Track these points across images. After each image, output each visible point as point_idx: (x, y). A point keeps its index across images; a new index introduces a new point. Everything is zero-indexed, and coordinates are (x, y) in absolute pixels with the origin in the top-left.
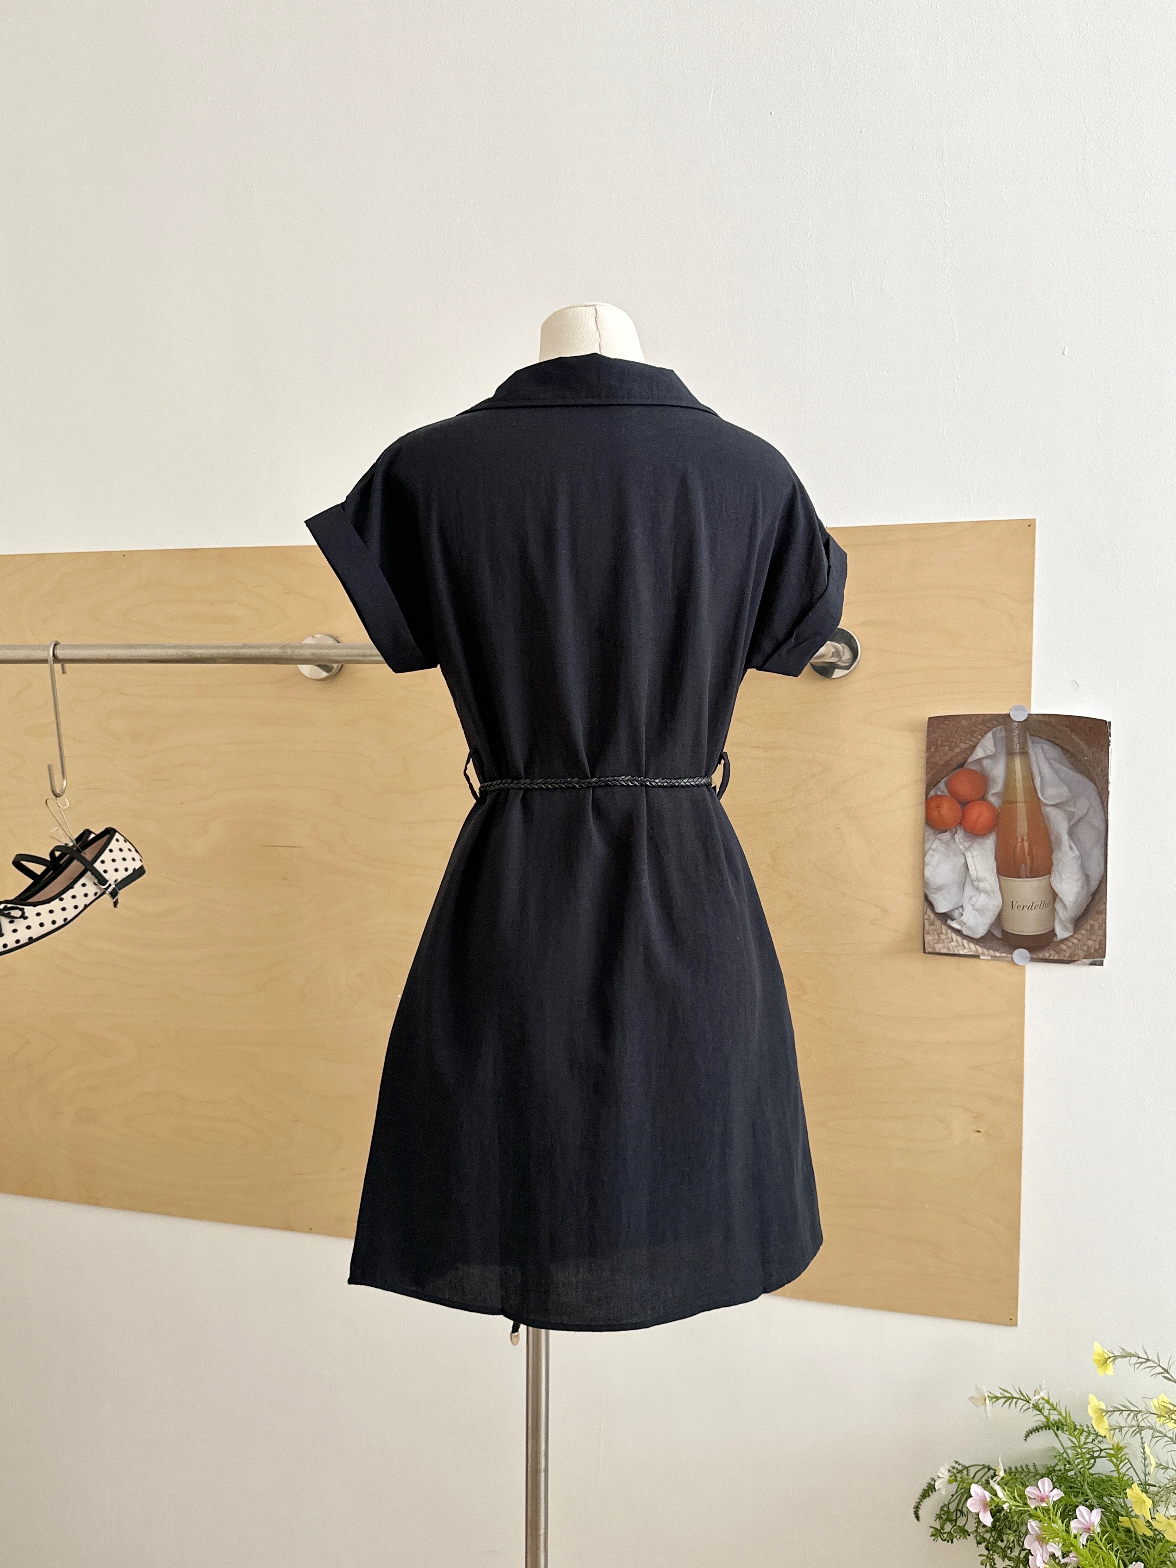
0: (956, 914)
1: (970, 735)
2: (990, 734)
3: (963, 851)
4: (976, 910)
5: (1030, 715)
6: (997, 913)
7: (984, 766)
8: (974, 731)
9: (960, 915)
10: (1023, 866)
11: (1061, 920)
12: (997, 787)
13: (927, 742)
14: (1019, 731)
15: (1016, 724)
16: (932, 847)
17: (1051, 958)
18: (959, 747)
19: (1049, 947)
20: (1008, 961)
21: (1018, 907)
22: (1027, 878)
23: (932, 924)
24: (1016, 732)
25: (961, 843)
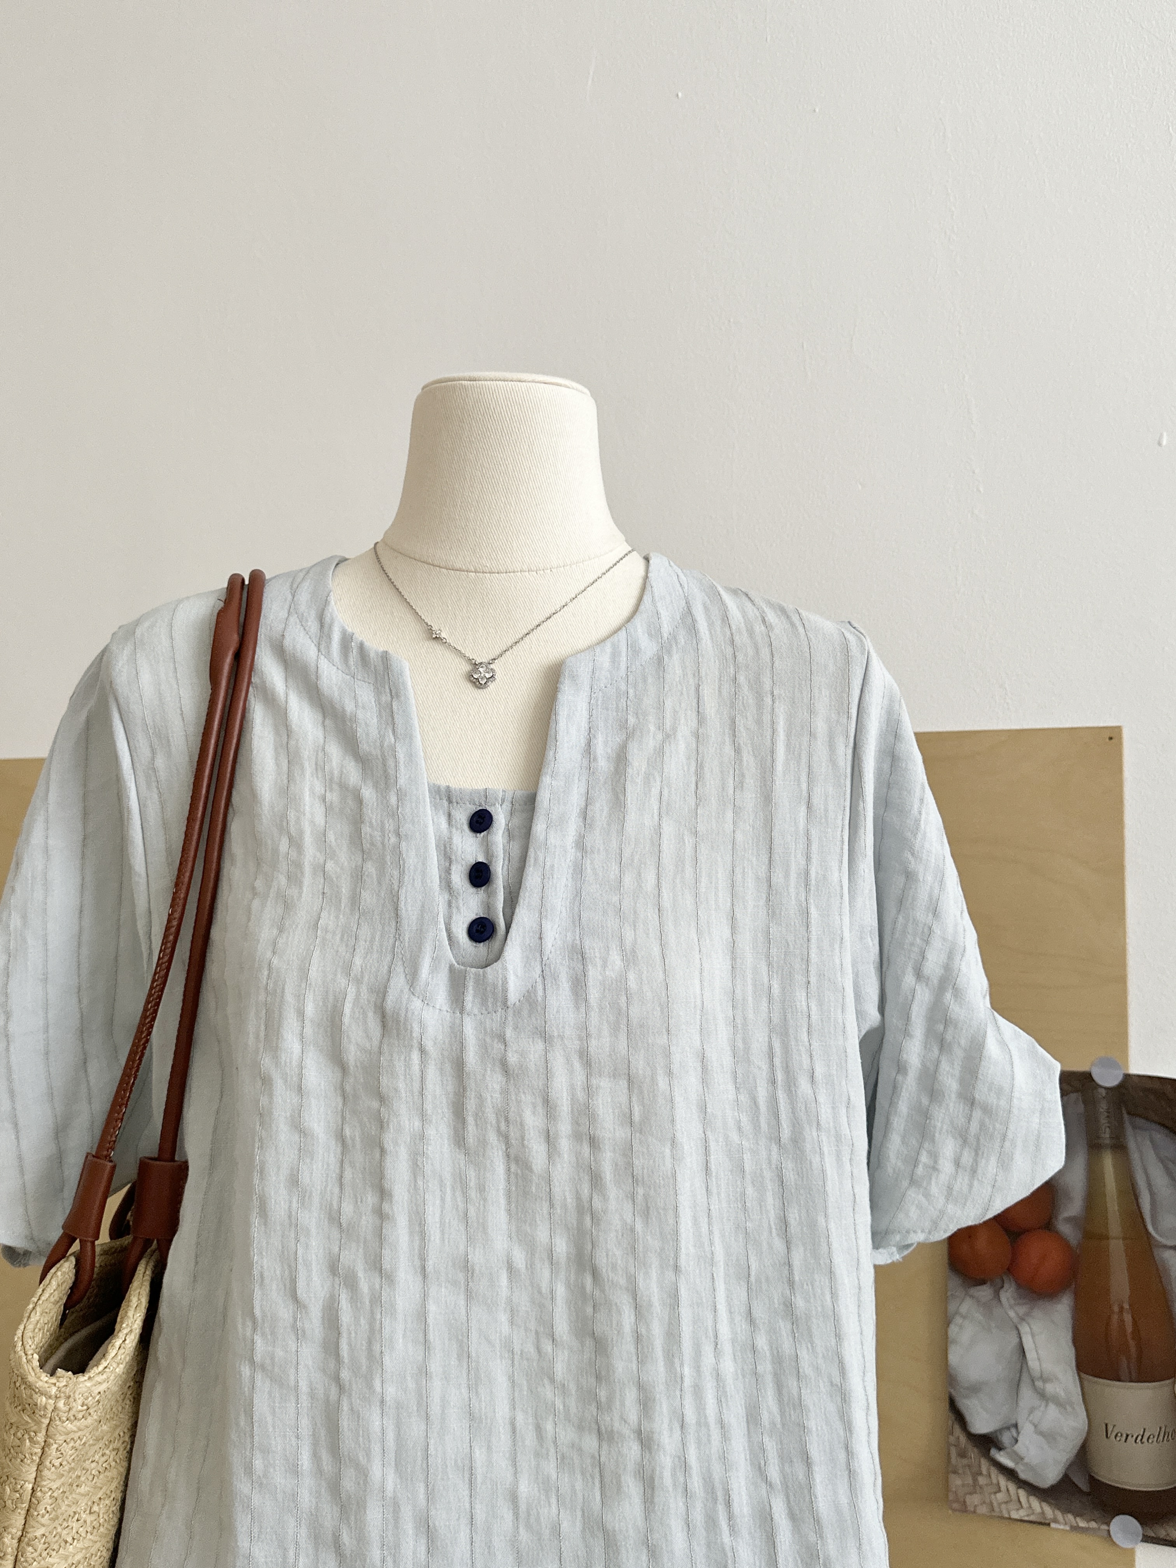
0: (1006, 1438)
3: (1016, 1321)
4: (1041, 1434)
5: (1127, 1076)
6: (1079, 1442)
9: (1014, 1441)
10: (1124, 1359)
12: (1070, 1207)
14: (1109, 1105)
15: (1103, 1092)
16: (961, 1309)
20: (1101, 1538)
21: (1116, 1436)
22: (1131, 1381)
23: (962, 1455)
24: (1104, 1106)
25: (1012, 1308)
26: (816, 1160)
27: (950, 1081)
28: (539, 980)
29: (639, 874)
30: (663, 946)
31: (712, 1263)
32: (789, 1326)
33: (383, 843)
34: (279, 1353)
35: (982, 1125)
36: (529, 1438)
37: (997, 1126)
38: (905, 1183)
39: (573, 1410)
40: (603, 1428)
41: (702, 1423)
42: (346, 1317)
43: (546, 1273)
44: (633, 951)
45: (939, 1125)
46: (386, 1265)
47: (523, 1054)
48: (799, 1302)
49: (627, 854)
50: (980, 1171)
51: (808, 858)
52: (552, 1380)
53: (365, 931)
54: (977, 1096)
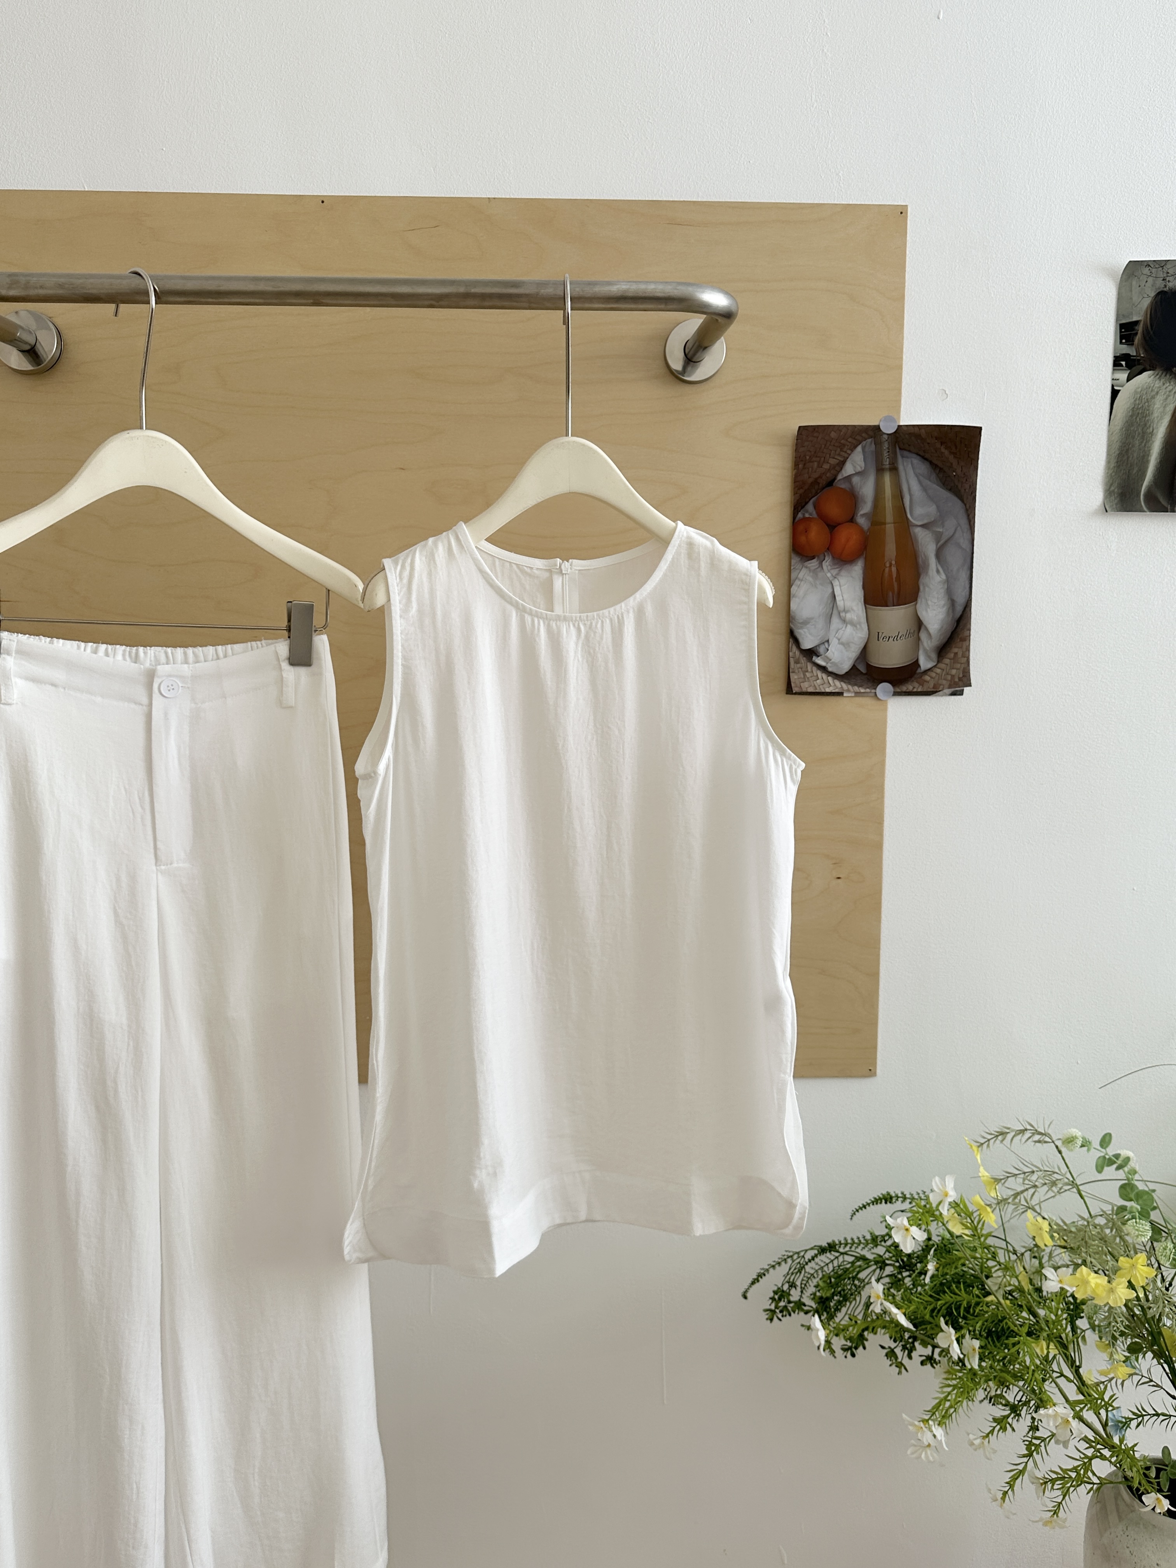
0: (821, 650)
1: (839, 450)
2: (859, 448)
3: (831, 579)
4: (842, 644)
5: (899, 426)
6: (862, 646)
7: (854, 483)
8: (844, 445)
9: (826, 650)
10: (891, 594)
11: (925, 650)
12: (866, 508)
13: (796, 457)
14: (889, 443)
15: (886, 437)
16: (799, 576)
17: (915, 690)
18: (828, 463)
19: (913, 679)
20: (872, 697)
21: (883, 638)
22: (894, 606)
23: (797, 662)
24: (886, 445)
25: (829, 571)
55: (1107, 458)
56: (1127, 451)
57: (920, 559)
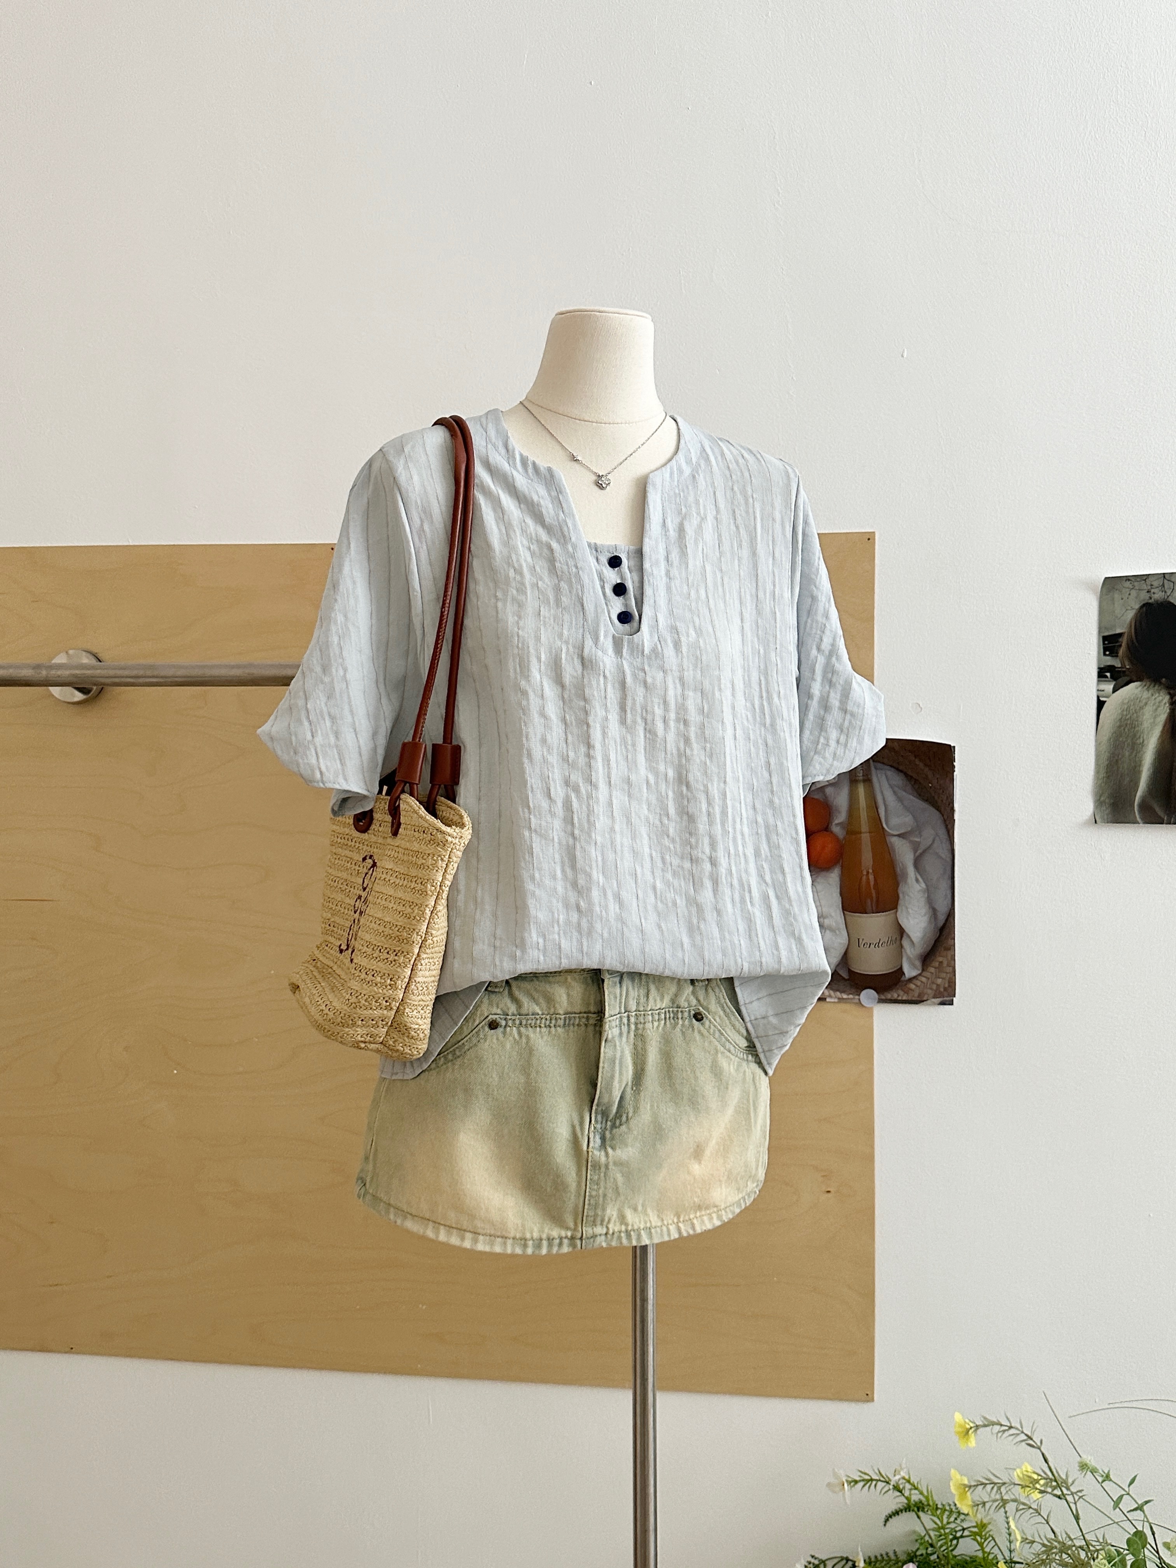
6: (843, 951)
7: (827, 794)
10: (869, 901)
11: (909, 958)
12: (841, 817)
17: (900, 998)
19: (897, 987)
20: (855, 1003)
21: (864, 945)
22: (873, 913)
26: (782, 734)
27: (835, 701)
28: (658, 642)
29: (697, 590)
30: (713, 627)
31: (738, 781)
32: (772, 811)
33: (569, 572)
34: (544, 823)
35: (850, 722)
36: (659, 864)
37: (858, 722)
38: (812, 754)
39: (678, 850)
40: (694, 858)
41: (737, 855)
42: (575, 804)
43: (664, 786)
44: (700, 629)
45: (829, 723)
46: (594, 780)
47: (653, 678)
48: (776, 800)
49: (691, 579)
50: (849, 745)
51: (774, 586)
52: (668, 836)
53: (566, 617)
54: (848, 708)
55: (1096, 768)
56: (1117, 761)
57: (898, 870)
